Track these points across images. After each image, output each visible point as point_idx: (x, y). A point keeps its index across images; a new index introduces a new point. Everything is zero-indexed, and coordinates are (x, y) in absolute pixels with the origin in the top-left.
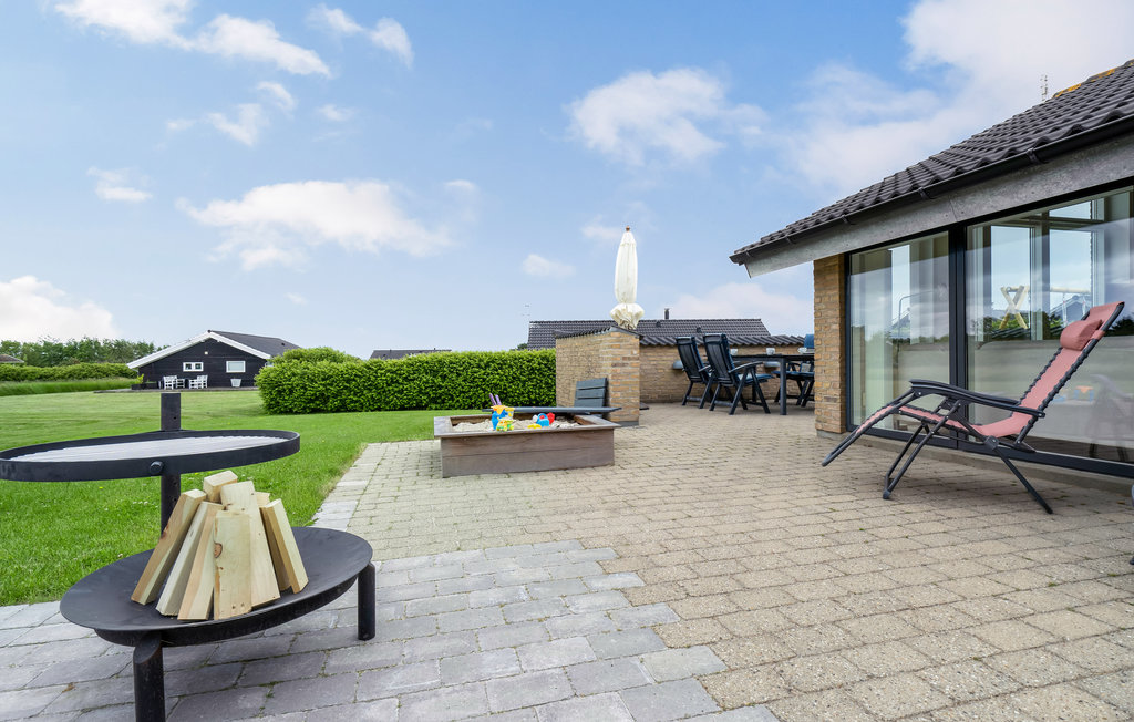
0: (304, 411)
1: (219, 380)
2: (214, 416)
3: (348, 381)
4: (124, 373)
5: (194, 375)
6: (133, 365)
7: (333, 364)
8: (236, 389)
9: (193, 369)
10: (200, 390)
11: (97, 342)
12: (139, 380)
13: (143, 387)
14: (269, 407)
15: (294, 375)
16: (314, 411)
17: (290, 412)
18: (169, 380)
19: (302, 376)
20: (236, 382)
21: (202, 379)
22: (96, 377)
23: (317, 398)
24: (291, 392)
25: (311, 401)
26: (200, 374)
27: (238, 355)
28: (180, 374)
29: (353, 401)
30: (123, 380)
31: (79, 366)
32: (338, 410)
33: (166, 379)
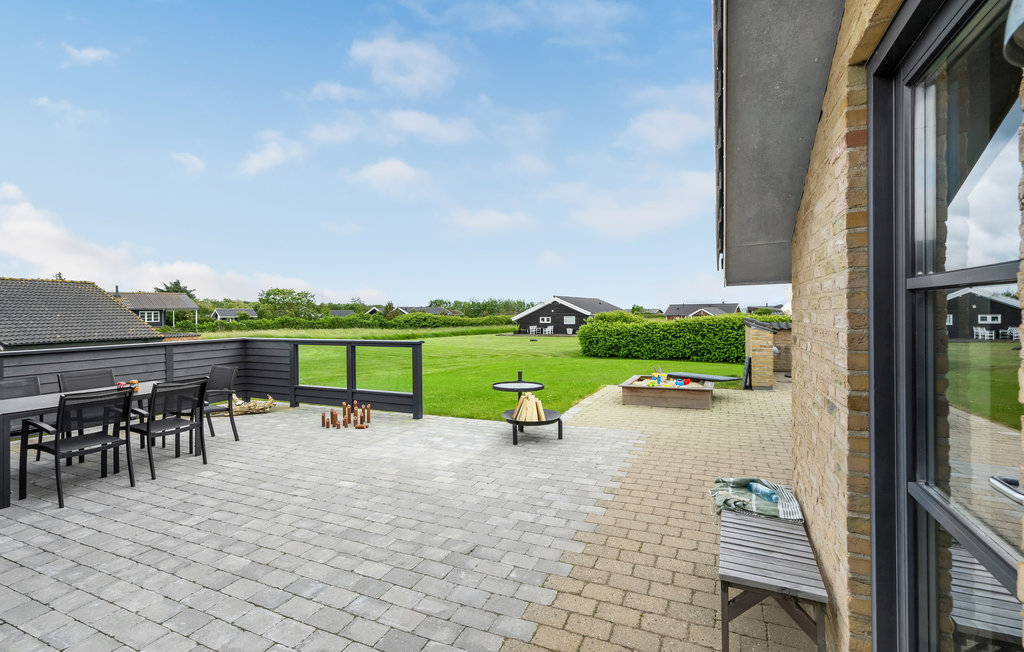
0: (604, 356)
1: (560, 330)
2: (554, 356)
3: (633, 336)
4: (509, 322)
5: (546, 326)
6: (514, 318)
7: (624, 324)
8: (569, 336)
9: (546, 322)
10: (549, 335)
11: (495, 302)
12: (517, 327)
13: (519, 332)
14: (585, 351)
15: (599, 331)
16: (612, 356)
17: (596, 356)
18: (533, 328)
19: (604, 332)
20: (570, 331)
21: (550, 329)
22: (497, 324)
23: (613, 348)
24: (597, 342)
25: (609, 349)
26: (549, 325)
27: (571, 312)
28: (539, 325)
29: (636, 351)
30: (509, 327)
31: (487, 317)
32: (626, 357)
33: (531, 328)
